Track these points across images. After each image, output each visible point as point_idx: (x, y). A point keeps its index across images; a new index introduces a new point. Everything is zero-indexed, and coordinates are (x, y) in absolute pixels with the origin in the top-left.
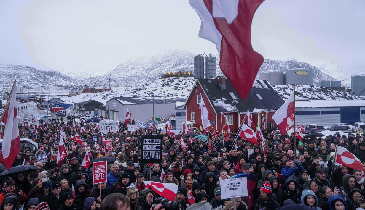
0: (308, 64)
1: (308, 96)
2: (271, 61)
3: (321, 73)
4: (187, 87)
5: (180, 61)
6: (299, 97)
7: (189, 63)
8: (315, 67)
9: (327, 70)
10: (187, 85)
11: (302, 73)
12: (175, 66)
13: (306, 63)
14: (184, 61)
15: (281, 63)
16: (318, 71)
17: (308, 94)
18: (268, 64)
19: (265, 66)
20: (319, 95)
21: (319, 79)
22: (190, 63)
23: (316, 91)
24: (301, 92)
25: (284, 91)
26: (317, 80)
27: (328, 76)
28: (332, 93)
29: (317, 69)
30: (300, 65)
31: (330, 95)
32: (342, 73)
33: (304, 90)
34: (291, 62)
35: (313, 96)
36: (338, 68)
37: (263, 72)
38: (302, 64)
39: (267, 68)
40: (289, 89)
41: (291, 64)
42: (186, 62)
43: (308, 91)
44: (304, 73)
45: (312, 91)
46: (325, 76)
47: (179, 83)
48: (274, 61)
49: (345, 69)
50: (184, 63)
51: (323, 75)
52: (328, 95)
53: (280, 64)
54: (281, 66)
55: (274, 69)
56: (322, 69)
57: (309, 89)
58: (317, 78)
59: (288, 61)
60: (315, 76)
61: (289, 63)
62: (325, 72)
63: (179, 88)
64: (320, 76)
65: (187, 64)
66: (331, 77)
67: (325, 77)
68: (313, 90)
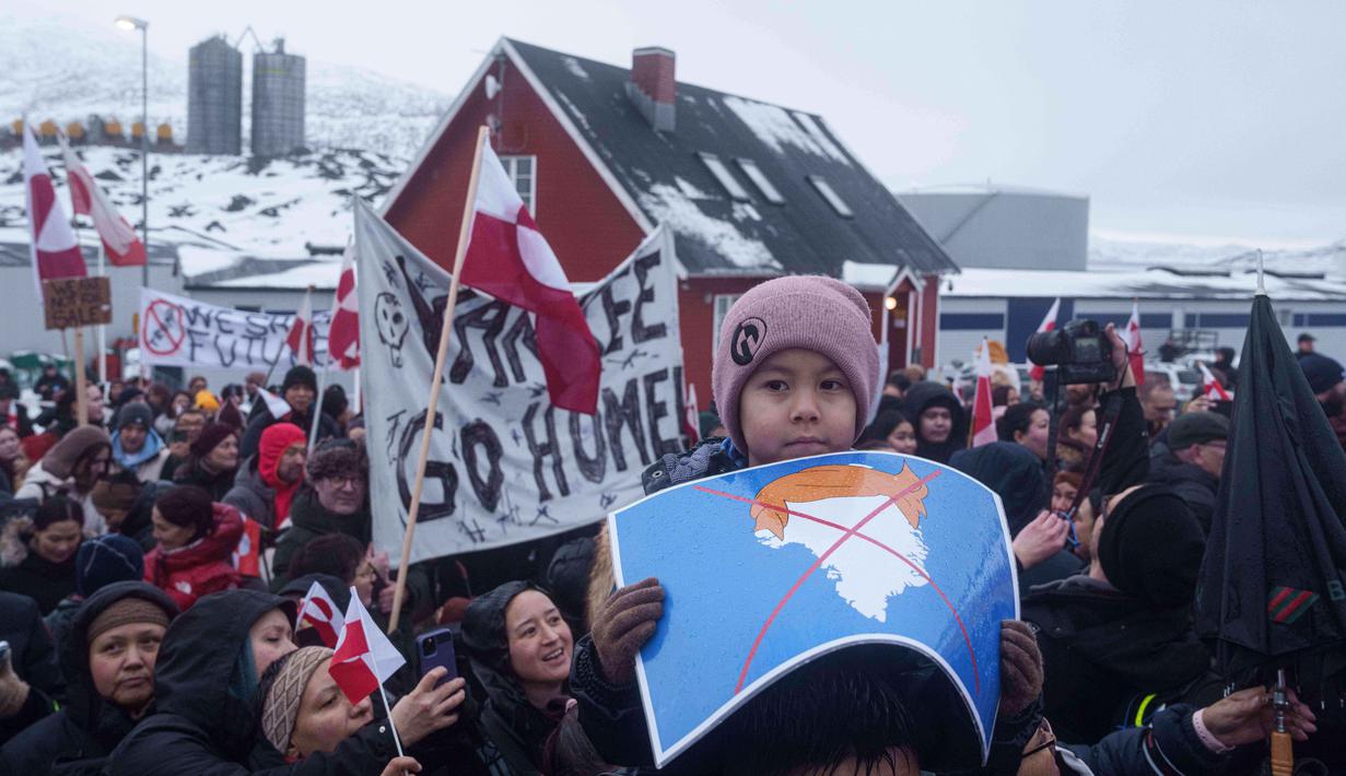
4: (168, 194)
5: (70, 78)
7: (123, 93)
10: (166, 185)
12: (43, 106)
14: (94, 79)
22: (129, 94)
42: (108, 90)
47: (116, 169)
50: (93, 92)
63: (119, 199)
65: (113, 97)
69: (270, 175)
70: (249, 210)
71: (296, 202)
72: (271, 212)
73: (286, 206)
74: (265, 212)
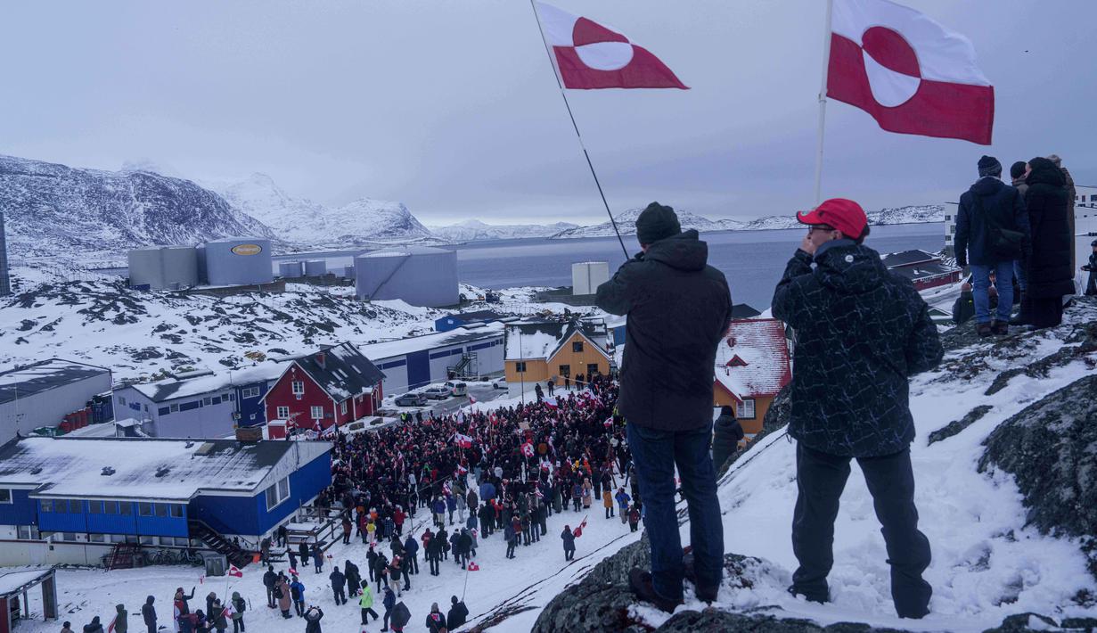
0: (194, 185)
1: (302, 319)
2: (76, 172)
3: (230, 211)
6: (286, 323)
8: (214, 195)
9: (245, 202)
11: (247, 250)
13: (189, 182)
15: (110, 181)
16: (223, 204)
17: (302, 315)
18: (64, 183)
19: (52, 189)
20: (320, 313)
21: (226, 228)
23: (312, 306)
24: (285, 310)
25: (252, 312)
26: (222, 231)
27: (251, 219)
28: (341, 307)
29: (219, 199)
30: (172, 188)
31: (339, 312)
32: (284, 210)
33: (288, 305)
34: (144, 177)
35: (309, 317)
36: (272, 196)
37: (45, 207)
38: (176, 185)
39: (59, 194)
40: (260, 306)
41: (143, 184)
43: (299, 307)
44: (254, 250)
45: (304, 305)
46: (244, 219)
48: (83, 172)
49: (290, 200)
51: (237, 217)
52: (336, 313)
53: (107, 183)
54: (109, 188)
55: (85, 197)
56: (232, 199)
57: (299, 303)
58: (222, 227)
59: (133, 176)
60: (216, 220)
61: (138, 181)
62: (241, 207)
64: (230, 220)
66: (259, 223)
67: (244, 222)
68: (306, 303)
69: (37, 306)
70: (35, 329)
71: (60, 320)
72: (48, 328)
73: (55, 324)
74: (45, 328)
